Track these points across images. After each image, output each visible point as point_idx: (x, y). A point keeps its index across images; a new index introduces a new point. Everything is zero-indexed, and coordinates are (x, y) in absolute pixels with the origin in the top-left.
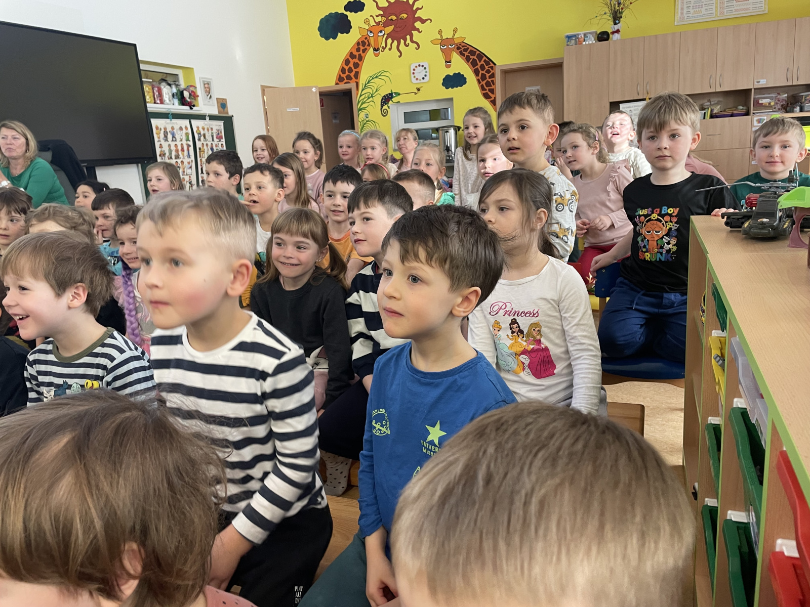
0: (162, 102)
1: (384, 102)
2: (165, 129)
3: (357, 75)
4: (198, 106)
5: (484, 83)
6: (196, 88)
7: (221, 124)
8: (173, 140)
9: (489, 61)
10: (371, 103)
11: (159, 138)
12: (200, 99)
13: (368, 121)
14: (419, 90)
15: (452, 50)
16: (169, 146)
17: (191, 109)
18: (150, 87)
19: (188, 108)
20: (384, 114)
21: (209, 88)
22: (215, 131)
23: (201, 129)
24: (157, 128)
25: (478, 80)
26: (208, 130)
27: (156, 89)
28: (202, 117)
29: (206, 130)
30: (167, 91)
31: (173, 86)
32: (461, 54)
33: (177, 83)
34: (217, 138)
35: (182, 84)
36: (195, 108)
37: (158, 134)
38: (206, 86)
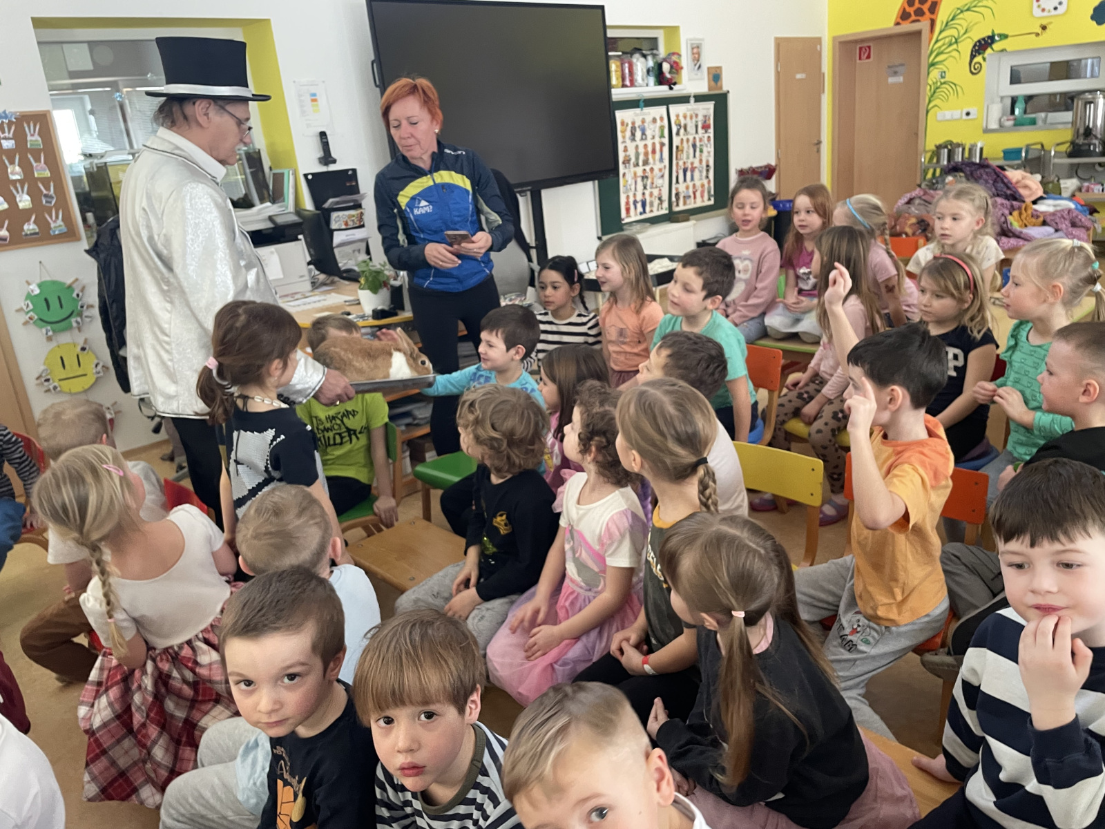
0: (632, 84)
1: (977, 51)
2: (633, 123)
3: (934, 8)
4: (680, 83)
6: (679, 55)
7: (710, 106)
8: (642, 139)
10: (955, 54)
11: (624, 137)
12: (685, 73)
13: (945, 83)
14: (1044, 28)
16: (637, 147)
17: (671, 88)
18: (619, 63)
19: (665, 88)
20: (975, 71)
21: (699, 54)
22: (700, 118)
23: (681, 118)
24: (623, 123)
26: (691, 118)
27: (627, 65)
28: (684, 100)
29: (688, 118)
30: (641, 65)
31: (650, 58)
33: (655, 52)
34: (703, 128)
35: (662, 51)
36: (675, 87)
37: (623, 132)
38: (695, 50)
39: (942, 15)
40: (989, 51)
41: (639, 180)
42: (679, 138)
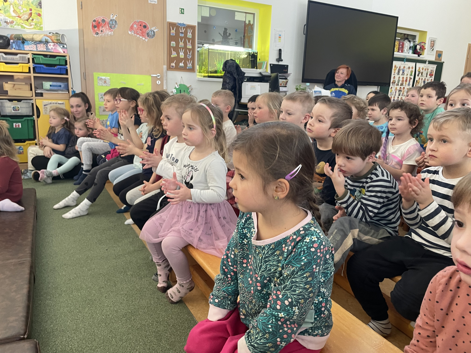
0: (402, 52)
2: (400, 67)
4: (423, 55)
6: (425, 43)
7: (434, 67)
8: (402, 74)
11: (395, 72)
12: (426, 51)
16: (399, 77)
17: (419, 56)
18: (398, 42)
19: (417, 55)
21: (434, 44)
22: (429, 71)
23: (421, 69)
24: (395, 66)
26: (425, 70)
27: (401, 43)
28: (424, 62)
29: (424, 70)
30: (407, 45)
31: (412, 42)
33: (414, 40)
34: (429, 75)
35: (417, 41)
36: (421, 56)
37: (395, 70)
38: (432, 43)
41: (397, 91)
42: (418, 77)
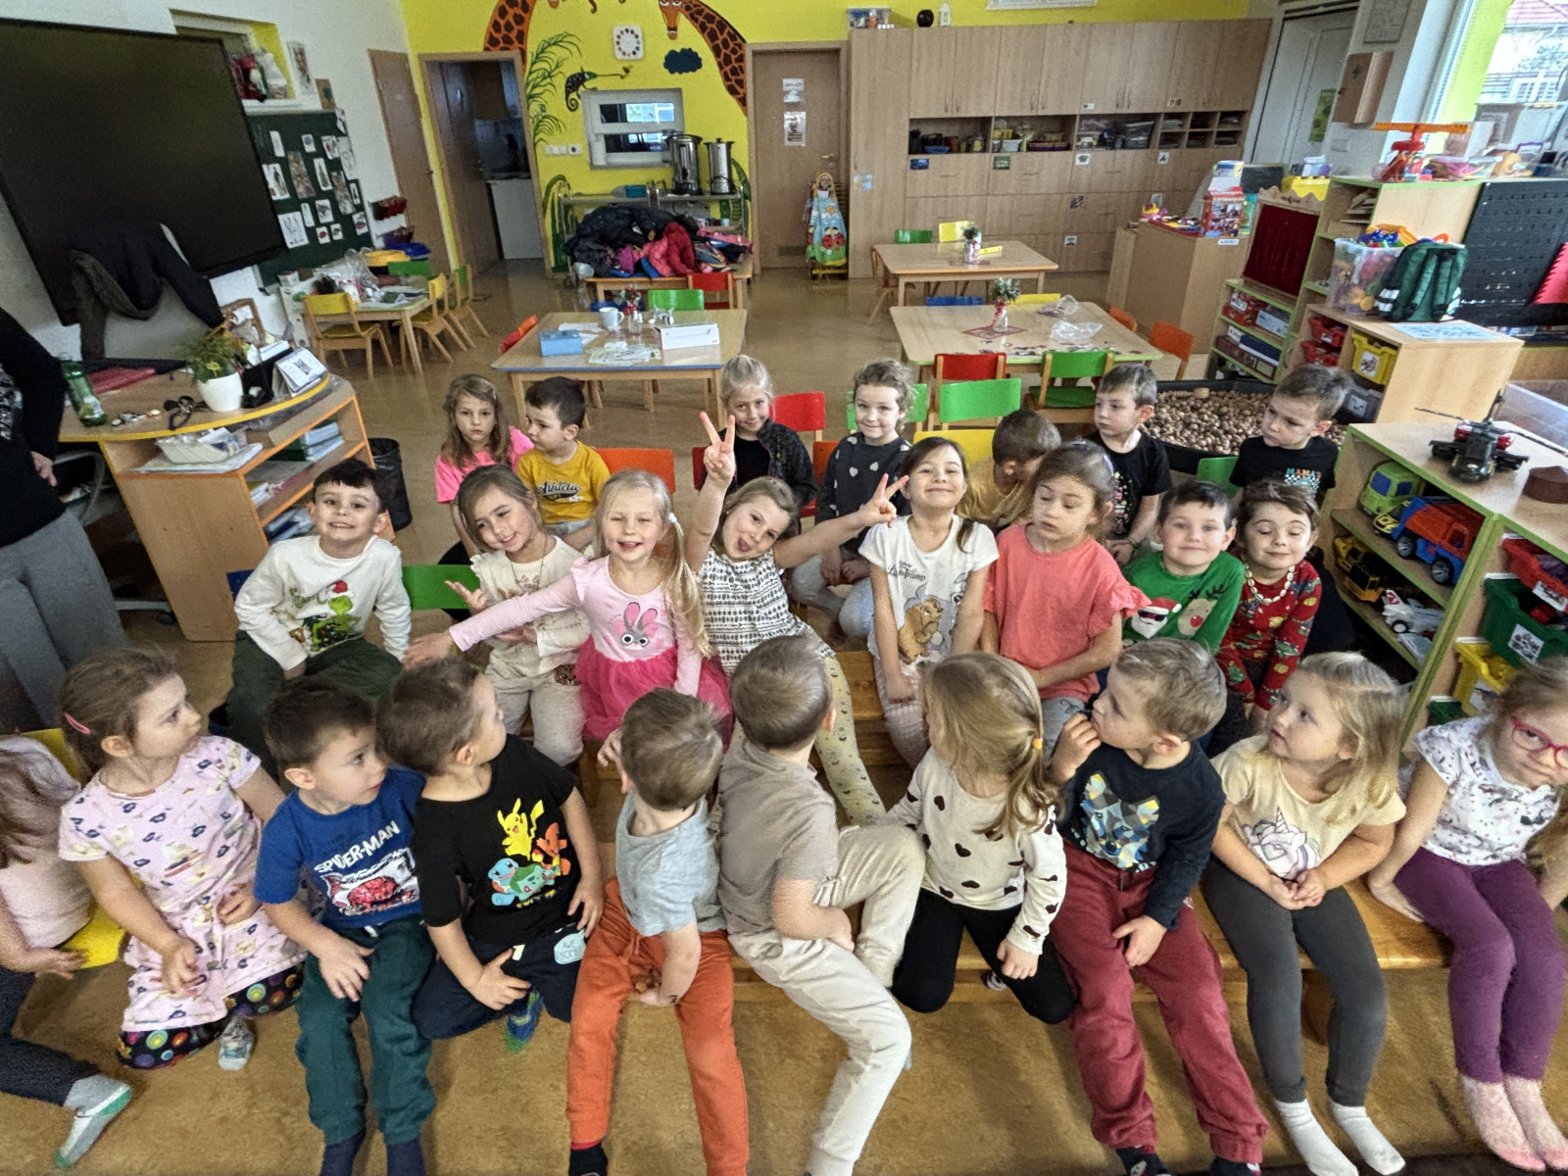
1: (571, 87)
3: (522, 37)
5: (728, 69)
9: (735, 35)
10: (549, 87)
13: (546, 117)
14: (627, 71)
15: (678, 10)
20: (570, 106)
21: (304, 61)
25: (719, 64)
32: (693, 19)
38: (300, 58)
39: (532, 47)
40: (581, 88)
